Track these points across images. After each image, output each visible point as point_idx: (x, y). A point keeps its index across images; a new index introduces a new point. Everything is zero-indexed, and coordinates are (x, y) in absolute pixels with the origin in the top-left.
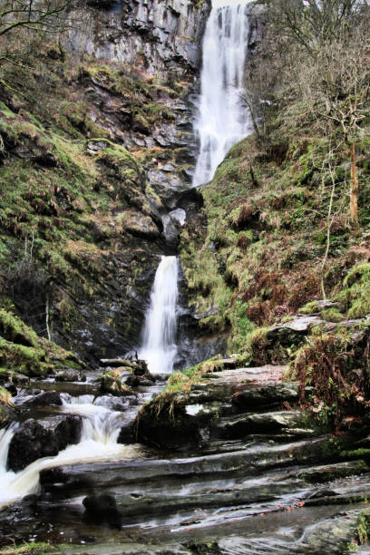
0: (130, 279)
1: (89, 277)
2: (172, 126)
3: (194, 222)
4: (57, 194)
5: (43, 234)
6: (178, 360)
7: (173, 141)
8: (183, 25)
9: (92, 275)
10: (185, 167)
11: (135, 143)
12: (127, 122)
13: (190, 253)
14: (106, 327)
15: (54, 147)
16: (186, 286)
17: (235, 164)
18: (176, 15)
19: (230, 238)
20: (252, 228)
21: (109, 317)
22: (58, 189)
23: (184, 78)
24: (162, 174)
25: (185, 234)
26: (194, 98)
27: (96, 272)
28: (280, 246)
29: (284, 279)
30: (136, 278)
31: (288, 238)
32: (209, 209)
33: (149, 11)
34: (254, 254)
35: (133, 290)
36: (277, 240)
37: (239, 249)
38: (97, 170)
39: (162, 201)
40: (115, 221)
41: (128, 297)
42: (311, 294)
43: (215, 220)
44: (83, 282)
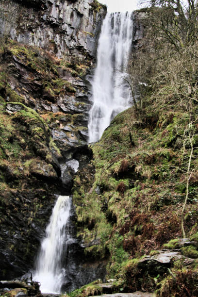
0: (32, 213)
2: (73, 97)
3: (85, 170)
6: (66, 282)
7: (72, 109)
8: (85, 23)
10: (81, 128)
11: (43, 108)
12: (38, 92)
13: (80, 194)
14: (8, 251)
16: (76, 220)
17: (118, 129)
18: (80, 15)
19: (112, 184)
20: (129, 178)
21: (12, 243)
23: (83, 62)
24: (62, 133)
25: (77, 179)
26: (90, 78)
27: (4, 205)
28: (150, 192)
29: (153, 218)
30: (36, 212)
31: (156, 186)
32: (97, 161)
33: (60, 11)
34: (130, 198)
35: (33, 221)
36: (148, 187)
37: (118, 193)
38: (12, 126)
39: (61, 153)
40: (24, 166)
41: (29, 227)
42: (173, 232)
43: (101, 169)
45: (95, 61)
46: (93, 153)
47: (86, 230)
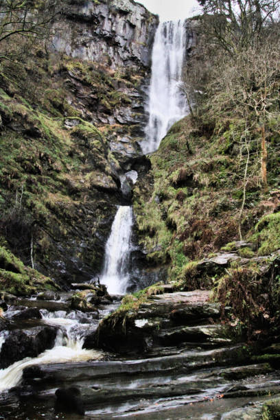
0: (95, 223)
1: (64, 221)
2: (129, 108)
3: (144, 180)
4: (41, 158)
5: (30, 188)
6: (131, 285)
7: (129, 120)
8: (138, 34)
9: (67, 220)
10: (138, 139)
11: (100, 121)
12: (93, 105)
13: (140, 204)
14: (76, 259)
15: (40, 123)
16: (137, 229)
17: (175, 138)
18: (133, 26)
19: (171, 193)
20: (187, 186)
21: (79, 251)
22: (42, 154)
23: (138, 73)
24: (120, 145)
25: (137, 190)
26: (146, 88)
27: (69, 217)
28: (208, 200)
29: (211, 224)
30: (99, 222)
31: (214, 193)
32: (155, 171)
33: (112, 24)
34: (189, 206)
35: (97, 231)
36: (206, 195)
37: (177, 202)
38: (71, 140)
39: (120, 165)
40: (84, 179)
41: (93, 236)
42: (231, 236)
43: (159, 179)
44: (59, 224)
45: (149, 71)
46: (152, 162)
47: (147, 238)
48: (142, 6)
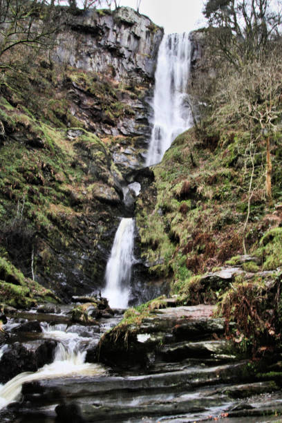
0: (97, 235)
1: (65, 233)
2: (132, 120)
3: (147, 192)
4: (43, 169)
5: (32, 199)
6: (132, 298)
7: (132, 131)
8: (142, 45)
9: (68, 231)
10: (141, 151)
11: (103, 132)
12: (95, 116)
13: (143, 216)
14: (77, 271)
15: (43, 133)
16: (140, 241)
17: (179, 150)
18: (137, 38)
19: (174, 206)
20: (191, 198)
21: (80, 264)
22: (45, 165)
23: (142, 84)
24: (123, 156)
25: (140, 202)
26: (150, 100)
27: (71, 229)
28: (212, 212)
29: (215, 238)
30: (101, 234)
31: (218, 207)
32: (159, 183)
33: (117, 35)
34: (192, 218)
35: (99, 243)
36: (210, 208)
37: (180, 214)
38: (74, 151)
39: (123, 176)
40: (87, 190)
41: (95, 248)
42: (235, 250)
43: (163, 191)
44: (61, 236)
45: (153, 82)
46: (155, 173)
47: (150, 251)
48: (147, 18)
